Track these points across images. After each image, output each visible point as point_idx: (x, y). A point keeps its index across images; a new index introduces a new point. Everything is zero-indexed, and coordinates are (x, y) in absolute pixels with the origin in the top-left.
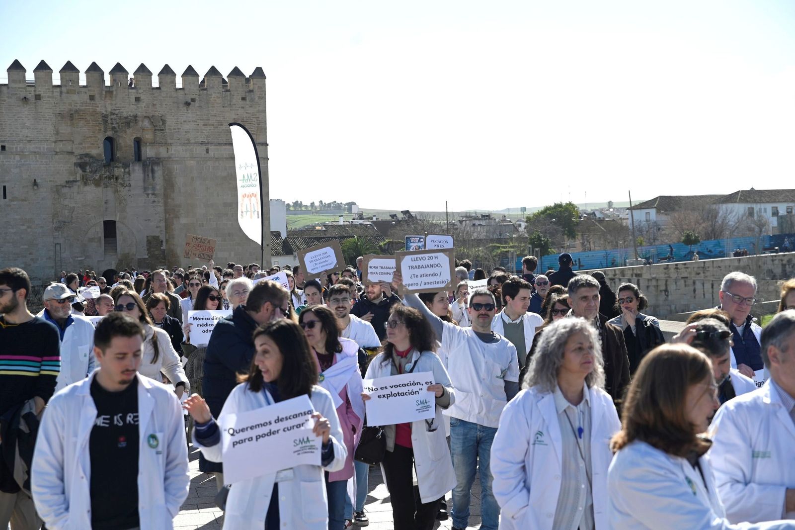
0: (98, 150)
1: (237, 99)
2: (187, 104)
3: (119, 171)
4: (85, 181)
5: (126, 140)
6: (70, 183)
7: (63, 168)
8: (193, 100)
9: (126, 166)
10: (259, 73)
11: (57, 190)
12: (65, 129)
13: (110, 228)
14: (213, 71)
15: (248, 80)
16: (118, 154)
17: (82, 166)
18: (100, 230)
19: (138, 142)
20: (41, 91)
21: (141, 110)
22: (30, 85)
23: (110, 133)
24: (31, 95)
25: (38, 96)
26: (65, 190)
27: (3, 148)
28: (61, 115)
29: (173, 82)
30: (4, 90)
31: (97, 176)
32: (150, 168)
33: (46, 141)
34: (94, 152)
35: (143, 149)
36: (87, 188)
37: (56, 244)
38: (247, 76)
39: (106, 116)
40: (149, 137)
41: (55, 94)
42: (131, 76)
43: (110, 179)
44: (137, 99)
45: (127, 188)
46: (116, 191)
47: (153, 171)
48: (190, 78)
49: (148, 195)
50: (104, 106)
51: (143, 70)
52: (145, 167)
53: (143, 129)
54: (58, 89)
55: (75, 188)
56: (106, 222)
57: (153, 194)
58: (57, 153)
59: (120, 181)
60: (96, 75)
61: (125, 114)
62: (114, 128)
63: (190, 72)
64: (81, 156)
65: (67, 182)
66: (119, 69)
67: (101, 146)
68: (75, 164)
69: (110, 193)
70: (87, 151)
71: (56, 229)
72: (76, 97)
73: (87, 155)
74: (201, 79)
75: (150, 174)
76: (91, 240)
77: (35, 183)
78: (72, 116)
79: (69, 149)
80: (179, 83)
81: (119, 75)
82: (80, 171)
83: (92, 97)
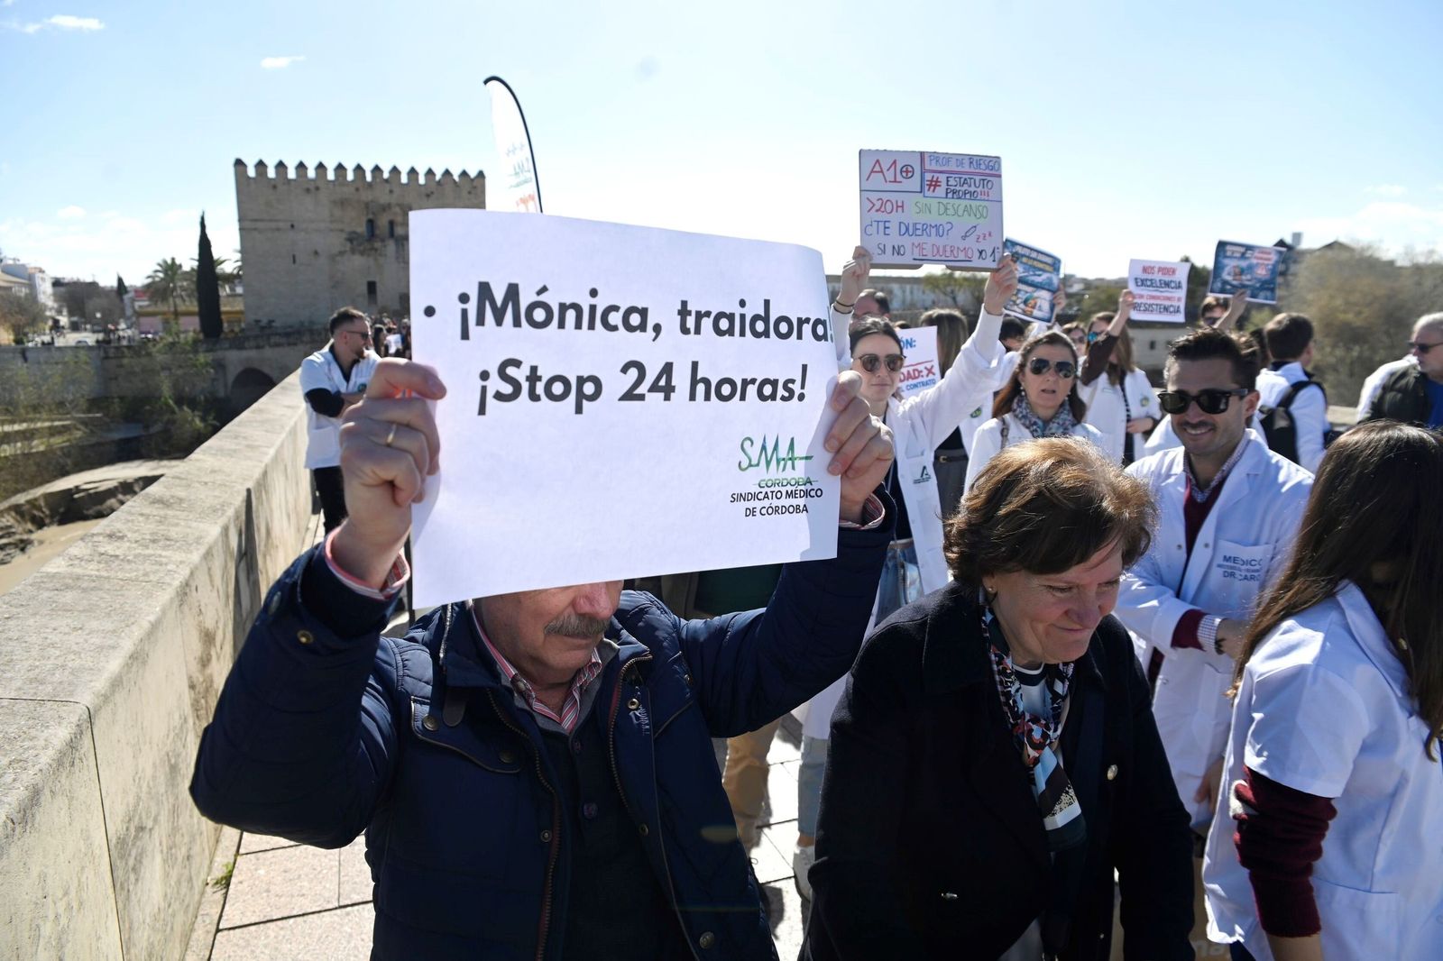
0: (362, 229)
1: (464, 193)
2: (428, 196)
3: (378, 245)
4: (353, 251)
5: (383, 222)
6: (342, 253)
7: (336, 242)
8: (432, 193)
9: (383, 240)
10: (481, 175)
11: (332, 258)
12: (337, 212)
13: (372, 287)
14: (447, 173)
15: (472, 180)
16: (377, 232)
17: (350, 240)
18: (364, 289)
19: (392, 224)
20: (320, 184)
21: (393, 199)
22: (312, 180)
23: (371, 216)
24: (312, 187)
25: (317, 188)
26: (338, 258)
27: (292, 226)
28: (334, 202)
29: (417, 180)
30: (293, 183)
31: (362, 248)
32: (401, 243)
33: (324, 221)
34: (359, 230)
35: (395, 229)
36: (355, 257)
37: (333, 298)
38: (472, 177)
39: (367, 203)
40: (399, 219)
41: (330, 187)
42: (386, 176)
43: (371, 250)
44: (391, 193)
45: (384, 257)
46: (376, 259)
47: (402, 245)
48: (430, 177)
49: (399, 263)
50: (366, 196)
51: (395, 170)
52: (397, 242)
53: (395, 214)
54: (332, 183)
55: (346, 257)
56: (369, 283)
57: (403, 262)
58: (332, 230)
59: (378, 252)
60: (360, 173)
61: (382, 202)
62: (374, 212)
63: (430, 173)
64: (350, 233)
65: (339, 252)
66: (377, 169)
67: (365, 226)
68: (346, 239)
69: (371, 261)
70: (354, 229)
71: (333, 287)
72: (345, 189)
73: (354, 232)
74: (438, 178)
75: (401, 247)
76: (358, 295)
77: (316, 253)
78: (343, 203)
79: (340, 227)
80: (422, 181)
81: (377, 174)
82: (349, 244)
83: (357, 190)
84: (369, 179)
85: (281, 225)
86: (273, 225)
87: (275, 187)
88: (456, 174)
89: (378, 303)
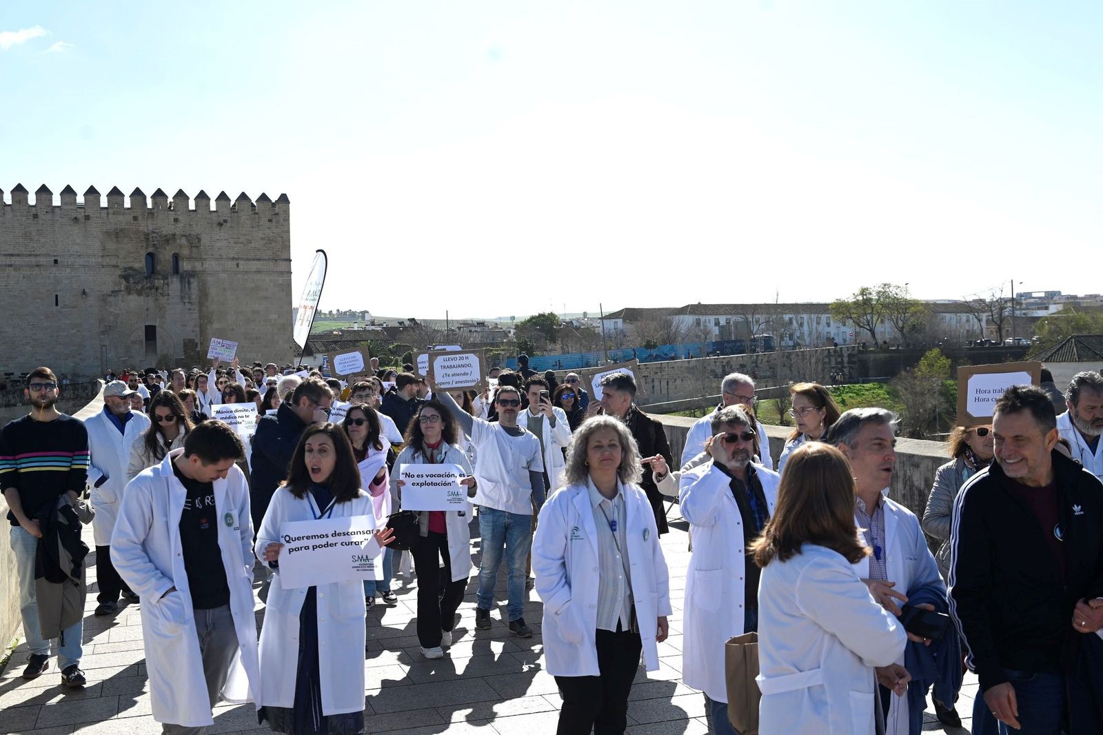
0: (140, 264)
1: (264, 221)
2: (220, 225)
3: (159, 282)
4: (129, 291)
5: (166, 255)
6: (115, 293)
7: (107, 280)
8: (225, 221)
9: (165, 278)
10: (284, 199)
11: (104, 299)
12: (111, 246)
13: (150, 332)
14: (243, 196)
15: (274, 205)
16: (159, 268)
17: (126, 278)
18: (141, 334)
19: (176, 257)
20: (90, 212)
21: (179, 229)
22: (81, 207)
23: (151, 250)
24: (81, 216)
25: (87, 218)
26: (111, 299)
27: (56, 261)
28: (108, 233)
29: (208, 205)
30: (57, 211)
31: (139, 287)
32: (187, 280)
33: (94, 255)
34: (137, 265)
35: (180, 263)
36: (131, 297)
37: (102, 346)
38: (274, 201)
39: (147, 235)
40: (185, 252)
41: (103, 215)
42: (170, 199)
43: (151, 289)
44: (176, 220)
45: (166, 297)
46: (156, 300)
47: (189, 283)
48: (223, 202)
49: (185, 303)
50: (146, 226)
51: (181, 195)
52: (182, 279)
53: (181, 246)
54: (106, 211)
55: (120, 297)
56: (147, 327)
57: (189, 303)
58: (103, 266)
59: (160, 291)
60: (139, 198)
61: (164, 233)
62: (154, 245)
63: (223, 197)
64: (125, 269)
65: (112, 292)
66: (159, 194)
67: (144, 260)
68: (120, 276)
69: (150, 302)
70: (131, 265)
71: (103, 333)
72: (120, 218)
73: (130, 268)
74: (232, 203)
75: (187, 285)
76: (134, 342)
77: (84, 293)
78: (117, 234)
79: (114, 262)
80: (213, 207)
81: (160, 199)
82: (124, 282)
83: (135, 218)
84: (150, 205)
85: (42, 260)
86: (33, 260)
87: (36, 216)
88: (254, 198)
89: (158, 350)
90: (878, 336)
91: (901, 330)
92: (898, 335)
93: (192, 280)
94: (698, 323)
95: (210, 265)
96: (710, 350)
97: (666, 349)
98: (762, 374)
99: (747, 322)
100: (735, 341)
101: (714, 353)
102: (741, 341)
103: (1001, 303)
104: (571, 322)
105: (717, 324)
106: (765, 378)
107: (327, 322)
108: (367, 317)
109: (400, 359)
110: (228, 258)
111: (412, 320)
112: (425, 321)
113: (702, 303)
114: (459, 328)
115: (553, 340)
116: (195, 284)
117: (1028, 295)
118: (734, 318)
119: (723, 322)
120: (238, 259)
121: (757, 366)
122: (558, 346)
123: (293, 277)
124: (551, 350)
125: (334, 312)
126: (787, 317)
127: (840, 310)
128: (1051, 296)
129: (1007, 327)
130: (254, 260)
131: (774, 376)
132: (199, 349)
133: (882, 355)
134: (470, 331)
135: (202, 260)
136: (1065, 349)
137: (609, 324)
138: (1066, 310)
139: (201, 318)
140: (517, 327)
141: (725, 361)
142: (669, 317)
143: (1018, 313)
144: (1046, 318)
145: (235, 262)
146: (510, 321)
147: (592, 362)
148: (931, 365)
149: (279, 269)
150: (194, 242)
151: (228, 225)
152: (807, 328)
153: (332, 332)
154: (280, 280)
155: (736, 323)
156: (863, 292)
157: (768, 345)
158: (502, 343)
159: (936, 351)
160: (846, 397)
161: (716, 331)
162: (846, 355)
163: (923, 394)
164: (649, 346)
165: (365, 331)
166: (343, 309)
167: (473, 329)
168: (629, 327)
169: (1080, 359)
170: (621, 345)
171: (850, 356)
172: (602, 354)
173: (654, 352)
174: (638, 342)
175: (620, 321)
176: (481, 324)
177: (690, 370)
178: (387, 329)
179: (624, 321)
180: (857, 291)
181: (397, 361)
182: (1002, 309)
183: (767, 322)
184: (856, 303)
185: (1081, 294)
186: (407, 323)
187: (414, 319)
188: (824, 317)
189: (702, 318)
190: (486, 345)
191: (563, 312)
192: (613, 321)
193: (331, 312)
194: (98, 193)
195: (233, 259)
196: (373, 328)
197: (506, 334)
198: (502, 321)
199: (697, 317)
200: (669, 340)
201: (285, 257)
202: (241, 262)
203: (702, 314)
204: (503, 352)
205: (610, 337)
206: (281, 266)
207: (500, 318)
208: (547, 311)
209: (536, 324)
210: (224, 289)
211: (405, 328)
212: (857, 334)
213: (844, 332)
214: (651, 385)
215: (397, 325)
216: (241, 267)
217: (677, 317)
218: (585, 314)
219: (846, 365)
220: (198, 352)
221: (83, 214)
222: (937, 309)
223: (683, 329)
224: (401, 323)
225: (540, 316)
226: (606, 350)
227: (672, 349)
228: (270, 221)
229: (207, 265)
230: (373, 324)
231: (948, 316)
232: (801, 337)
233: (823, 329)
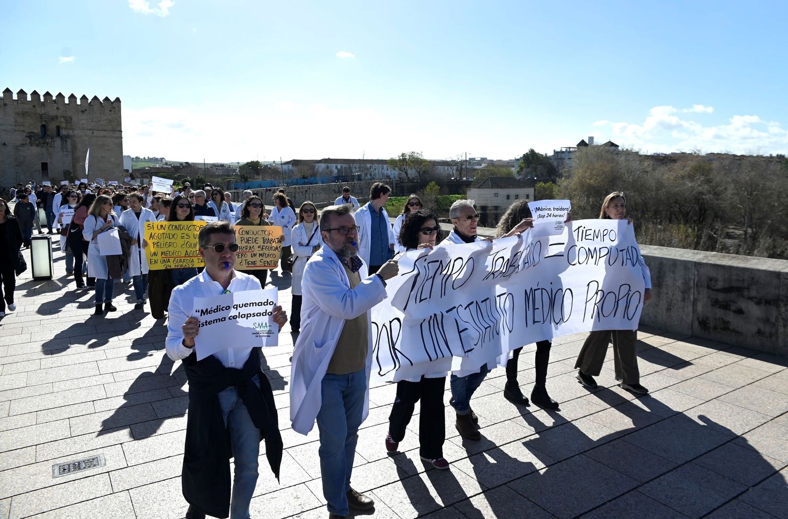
0: (37, 130)
1: (107, 111)
2: (83, 112)
3: (48, 140)
4: (31, 144)
5: (52, 127)
7: (19, 138)
8: (86, 110)
9: (52, 138)
10: (118, 100)
11: (17, 148)
12: (20, 120)
13: (45, 166)
14: (95, 98)
15: (112, 103)
16: (48, 133)
17: (30, 137)
18: (39, 167)
19: (58, 128)
20: (7, 102)
21: (59, 113)
22: (2, 99)
23: (44, 123)
25: (5, 105)
26: (21, 148)
28: (18, 114)
29: (76, 102)
31: (37, 142)
32: (64, 140)
33: (10, 125)
34: (36, 131)
35: (61, 131)
36: (32, 148)
37: (17, 173)
38: (112, 101)
39: (42, 115)
40: (63, 125)
41: (15, 104)
42: (54, 98)
43: (44, 143)
44: (58, 108)
45: (53, 148)
46: (48, 149)
47: (66, 141)
48: (84, 100)
49: (63, 151)
50: (40, 111)
51: (60, 95)
52: (62, 138)
53: (61, 122)
54: (16, 102)
55: (26, 147)
56: (42, 164)
57: (66, 151)
58: (16, 131)
59: (49, 145)
60: (36, 96)
61: (51, 115)
62: (46, 121)
63: (84, 98)
64: (29, 133)
65: (22, 144)
66: (48, 95)
67: (40, 129)
68: (26, 136)
69: (44, 150)
70: (32, 131)
71: (17, 166)
72: (26, 106)
73: (32, 132)
74: (89, 101)
75: (65, 143)
76: (35, 171)
77: (4, 144)
78: (24, 114)
79: (22, 129)
80: (79, 102)
81: (48, 97)
82: (29, 140)
83: (34, 106)
84: (42, 99)
88: (101, 99)
89: (49, 176)
90: (409, 176)
91: (419, 173)
92: (417, 174)
93: (67, 140)
94: (328, 167)
95: (77, 132)
96: (333, 180)
97: (312, 179)
98: (356, 191)
99: (350, 167)
100: (344, 176)
101: (335, 182)
102: (347, 176)
103: (462, 163)
104: (267, 166)
105: (337, 168)
106: (358, 193)
107: (142, 163)
108: (164, 161)
109: (180, 182)
110: (87, 129)
111: (187, 163)
112: (193, 163)
113: (331, 158)
114: (211, 167)
115: (258, 174)
116: (69, 141)
117: (474, 159)
118: (344, 166)
119: (339, 167)
120: (93, 130)
121: (354, 188)
122: (260, 177)
123: (123, 140)
124: (257, 179)
125: (146, 158)
126: (368, 166)
127: (392, 163)
128: (483, 160)
129: (464, 173)
130: (102, 130)
131: (362, 193)
132: (72, 175)
133: (410, 184)
134: (217, 169)
135: (73, 129)
136: (486, 183)
137: (285, 167)
138: (487, 166)
139: (73, 159)
140: (240, 167)
141: (340, 185)
142: (314, 164)
143: (468, 167)
144: (479, 169)
145: (92, 131)
146: (237, 164)
147: (276, 185)
148: (431, 189)
149: (116, 135)
150: (69, 120)
151: (87, 112)
152: (378, 171)
153: (145, 168)
154: (116, 141)
155: (345, 168)
156: (403, 155)
157: (359, 178)
158: (233, 175)
159: (433, 183)
160: (394, 202)
161: (336, 171)
162: (394, 183)
163: (427, 201)
164: (304, 177)
165: (162, 168)
166: (151, 157)
167: (218, 168)
168: (295, 169)
169: (492, 188)
170: (291, 177)
171: (396, 184)
172: (281, 181)
173: (306, 181)
174: (297, 175)
175: (290, 166)
176: (222, 165)
177: (323, 189)
178: (173, 167)
179: (293, 165)
180: (400, 155)
181: (178, 183)
182: (462, 165)
183: (360, 167)
184: (400, 160)
185: (495, 160)
186: (184, 164)
187: (188, 162)
188: (385, 166)
189: (330, 165)
190: (224, 175)
191: (263, 161)
192: (287, 165)
193: (144, 158)
194: (11, 92)
195: (90, 129)
196: (167, 166)
197: (235, 171)
198: (233, 164)
199: (326, 164)
200: (314, 175)
201: (119, 129)
202: (95, 132)
203: (330, 163)
204: (232, 179)
205: (286, 173)
206: (117, 134)
207: (232, 163)
208: (255, 160)
209: (250, 166)
210: (86, 145)
211: (183, 167)
212: (400, 174)
213: (394, 173)
214: (305, 196)
215: (179, 165)
216: (95, 134)
217: (318, 164)
218: (274, 162)
219: (394, 188)
220: (72, 177)
221: (2, 103)
222: (434, 164)
223: (320, 170)
224: (182, 164)
225: (252, 162)
226: (283, 179)
227: (315, 179)
228: (110, 111)
229: (76, 132)
230: (166, 164)
231: (440, 167)
232: (375, 175)
233: (385, 172)
